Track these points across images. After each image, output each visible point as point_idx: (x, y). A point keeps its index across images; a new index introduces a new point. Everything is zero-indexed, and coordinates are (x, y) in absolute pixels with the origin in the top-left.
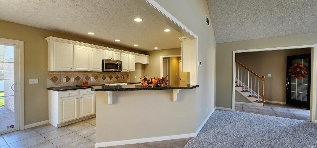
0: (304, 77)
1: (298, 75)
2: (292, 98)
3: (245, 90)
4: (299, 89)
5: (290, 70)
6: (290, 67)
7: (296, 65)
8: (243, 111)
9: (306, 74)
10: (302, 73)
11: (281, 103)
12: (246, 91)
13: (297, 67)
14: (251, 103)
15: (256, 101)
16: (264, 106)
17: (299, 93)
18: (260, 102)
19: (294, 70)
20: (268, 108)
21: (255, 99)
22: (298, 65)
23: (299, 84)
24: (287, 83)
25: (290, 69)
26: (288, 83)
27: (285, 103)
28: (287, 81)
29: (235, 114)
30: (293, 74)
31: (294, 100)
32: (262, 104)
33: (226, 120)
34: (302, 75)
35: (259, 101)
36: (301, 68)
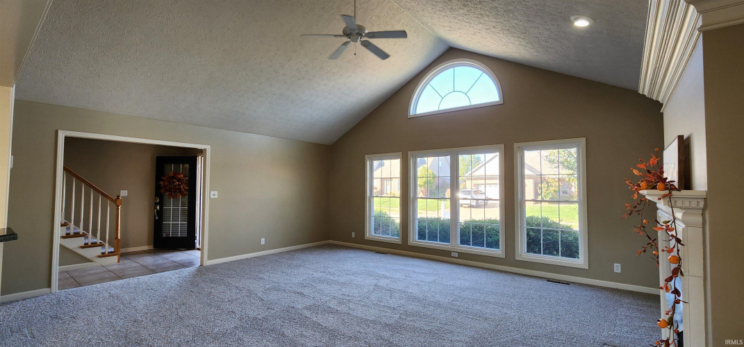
0: (183, 195)
1: (175, 192)
2: (164, 235)
3: (72, 232)
4: (175, 219)
5: (162, 183)
6: (163, 178)
7: (172, 174)
8: (80, 285)
9: (185, 190)
10: (180, 188)
11: (145, 248)
12: (75, 233)
13: (173, 178)
14: (90, 261)
15: (103, 253)
16: (119, 262)
17: (175, 225)
18: (111, 254)
19: (169, 182)
20: (129, 264)
21: (99, 250)
22: (175, 174)
23: (174, 208)
24: (155, 208)
25: (163, 180)
26: (158, 207)
27: (151, 247)
28: (156, 204)
29: (67, 298)
30: (167, 191)
31: (168, 238)
32: (116, 258)
33: (55, 317)
34: (180, 192)
35: (109, 253)
36: (179, 180)
